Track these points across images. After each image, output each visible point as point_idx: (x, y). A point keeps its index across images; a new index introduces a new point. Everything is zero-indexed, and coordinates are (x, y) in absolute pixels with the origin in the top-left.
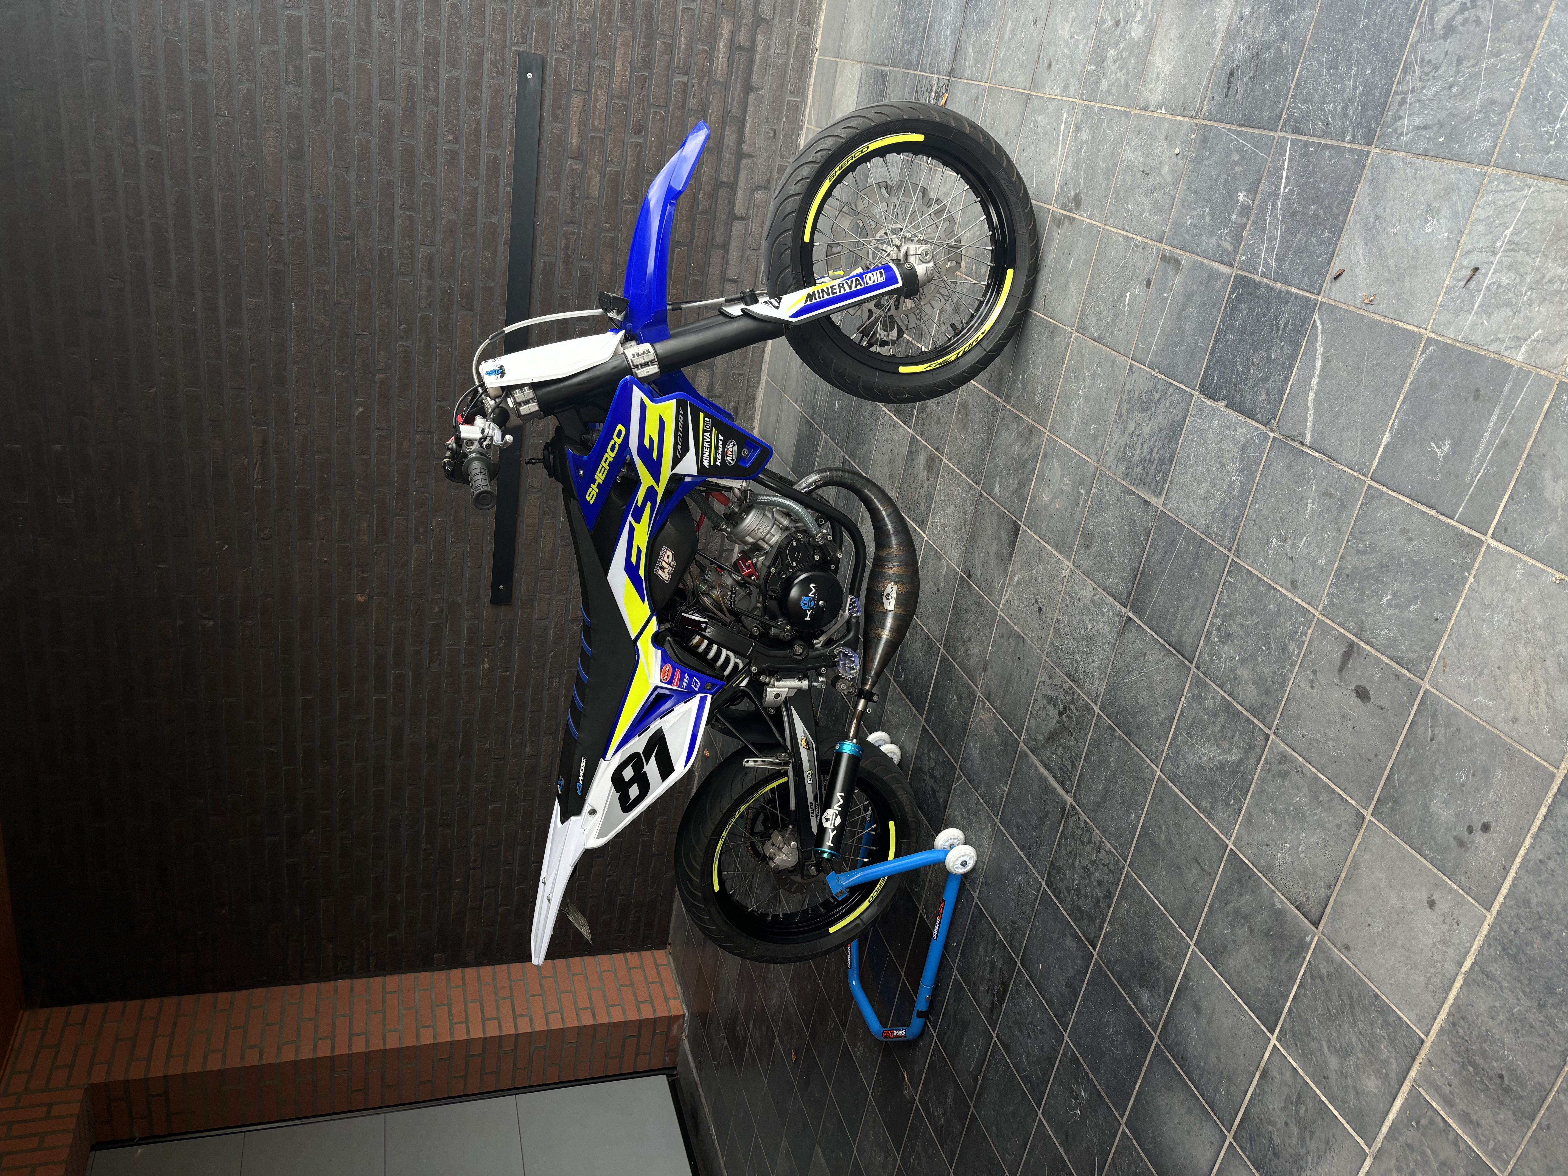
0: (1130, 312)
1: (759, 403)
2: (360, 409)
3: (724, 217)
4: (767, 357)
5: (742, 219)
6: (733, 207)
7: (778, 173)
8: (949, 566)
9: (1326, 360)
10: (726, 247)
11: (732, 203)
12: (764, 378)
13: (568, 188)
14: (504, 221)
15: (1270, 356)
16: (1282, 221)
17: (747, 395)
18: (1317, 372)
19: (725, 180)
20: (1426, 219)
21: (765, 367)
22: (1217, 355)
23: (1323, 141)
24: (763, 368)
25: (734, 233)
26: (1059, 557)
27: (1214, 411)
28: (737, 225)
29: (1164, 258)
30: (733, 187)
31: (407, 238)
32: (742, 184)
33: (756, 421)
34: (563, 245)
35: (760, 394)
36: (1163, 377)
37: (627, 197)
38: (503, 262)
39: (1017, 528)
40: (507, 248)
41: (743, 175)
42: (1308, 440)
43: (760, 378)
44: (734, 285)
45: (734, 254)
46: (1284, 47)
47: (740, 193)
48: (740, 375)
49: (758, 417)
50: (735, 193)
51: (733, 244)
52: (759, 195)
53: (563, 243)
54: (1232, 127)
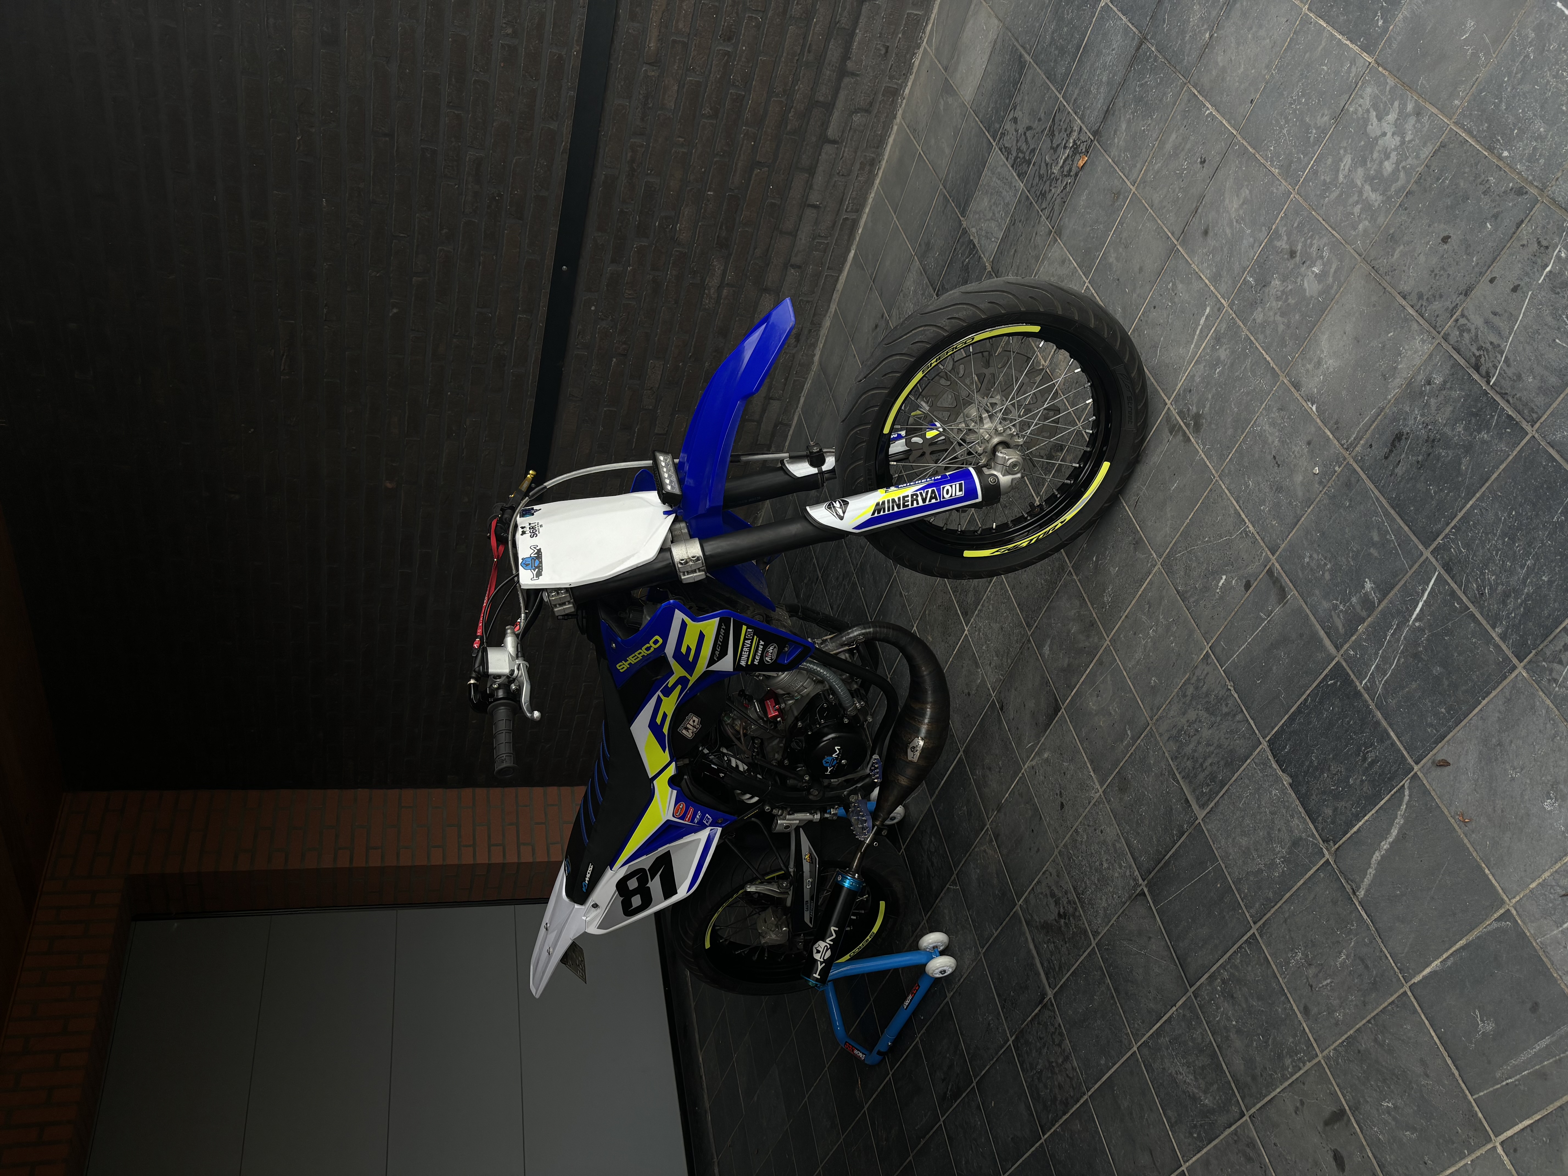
0: (1221, 598)
1: (824, 332)
2: (395, 310)
3: (814, 139)
4: (840, 286)
5: (834, 142)
6: (827, 129)
7: (883, 95)
8: (983, 681)
9: (1403, 836)
10: (811, 171)
11: (825, 124)
12: (833, 307)
13: (641, 97)
14: (565, 129)
15: (1348, 777)
16: (1402, 652)
17: (812, 323)
18: (1390, 840)
19: (821, 99)
20: (1549, 793)
21: (836, 296)
22: (1295, 726)
23: (1472, 609)
24: (834, 297)
25: (823, 156)
26: (1092, 773)
27: (1278, 780)
28: (828, 149)
29: (1270, 572)
30: (829, 107)
31: (453, 139)
32: (840, 104)
33: (818, 349)
34: (629, 158)
35: (827, 323)
36: (1236, 696)
37: (707, 111)
38: (560, 170)
39: (1057, 709)
40: (566, 156)
41: (842, 95)
42: (1361, 893)
43: (829, 306)
44: (815, 211)
45: (819, 179)
46: (1465, 461)
47: (836, 114)
48: (808, 302)
49: (820, 345)
50: (831, 114)
51: (820, 169)
52: (857, 118)
53: (629, 154)
54: (1382, 499)
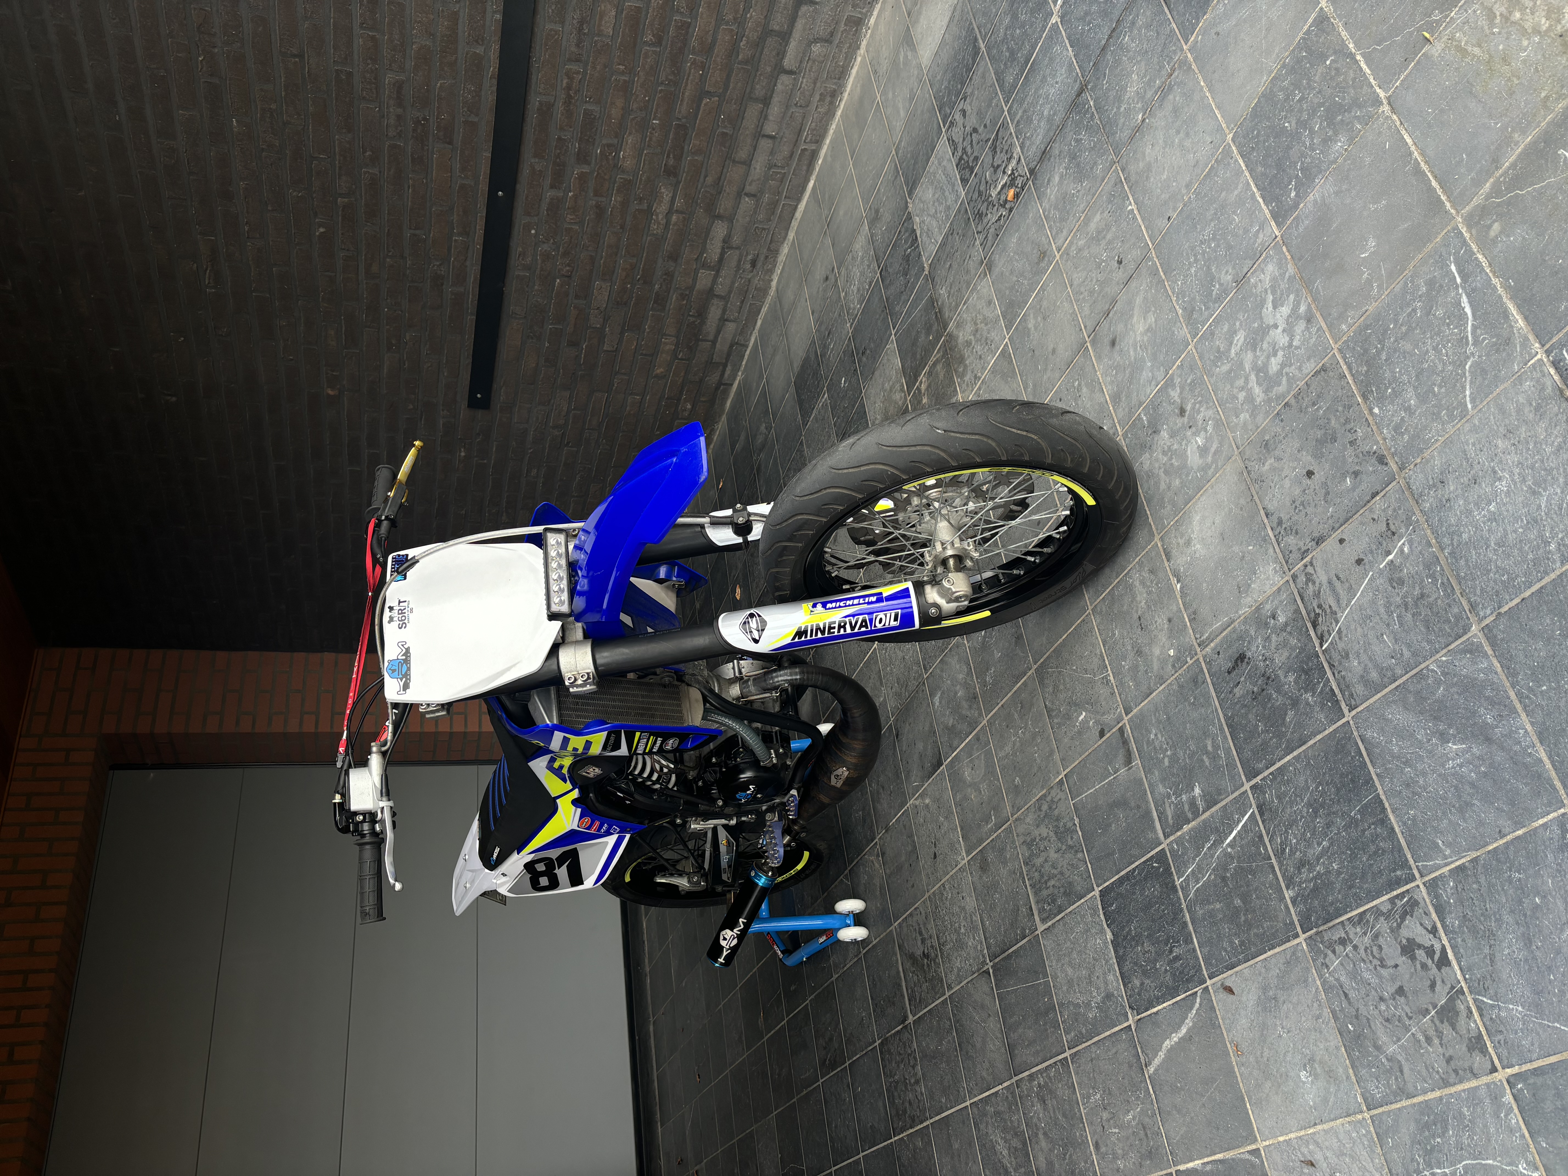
0: (1080, 733)
1: (782, 258)
2: (322, 230)
3: (769, 69)
4: (798, 214)
5: (791, 72)
6: (783, 58)
7: (846, 25)
8: (885, 700)
9: (1188, 1039)
10: (766, 101)
11: (781, 54)
12: (791, 235)
13: (575, 22)
14: (493, 53)
15: (1156, 961)
16: (1213, 870)
17: (769, 249)
18: (1180, 1035)
19: (776, 28)
20: (1305, 1066)
21: (795, 224)
22: (1122, 889)
23: (1274, 861)
24: (792, 224)
25: (779, 87)
26: (961, 839)
27: (1102, 931)
28: (784, 81)
30: (785, 36)
31: (369, 61)
32: (797, 34)
33: (775, 274)
34: (564, 85)
35: (785, 250)
36: (1080, 833)
37: (649, 38)
38: (489, 95)
39: (940, 764)
40: (495, 82)
41: (800, 24)
42: (1152, 1070)
43: (787, 234)
44: (770, 141)
45: (775, 110)
47: (793, 44)
48: (764, 229)
49: (778, 271)
50: (787, 43)
51: (776, 99)
52: (816, 49)
53: (565, 81)
54: (1219, 710)
